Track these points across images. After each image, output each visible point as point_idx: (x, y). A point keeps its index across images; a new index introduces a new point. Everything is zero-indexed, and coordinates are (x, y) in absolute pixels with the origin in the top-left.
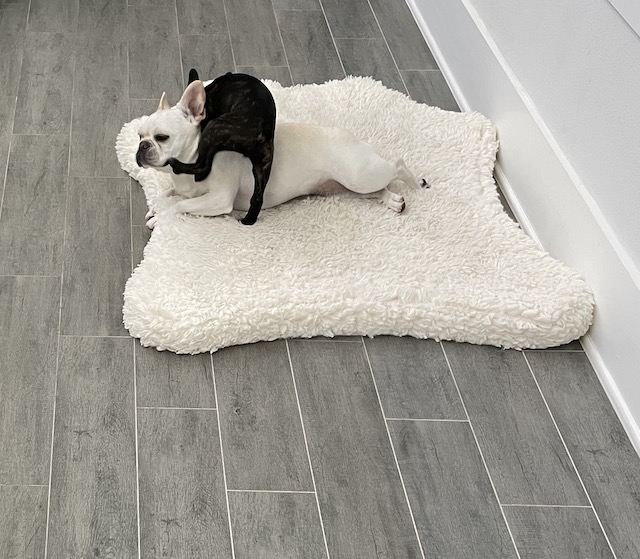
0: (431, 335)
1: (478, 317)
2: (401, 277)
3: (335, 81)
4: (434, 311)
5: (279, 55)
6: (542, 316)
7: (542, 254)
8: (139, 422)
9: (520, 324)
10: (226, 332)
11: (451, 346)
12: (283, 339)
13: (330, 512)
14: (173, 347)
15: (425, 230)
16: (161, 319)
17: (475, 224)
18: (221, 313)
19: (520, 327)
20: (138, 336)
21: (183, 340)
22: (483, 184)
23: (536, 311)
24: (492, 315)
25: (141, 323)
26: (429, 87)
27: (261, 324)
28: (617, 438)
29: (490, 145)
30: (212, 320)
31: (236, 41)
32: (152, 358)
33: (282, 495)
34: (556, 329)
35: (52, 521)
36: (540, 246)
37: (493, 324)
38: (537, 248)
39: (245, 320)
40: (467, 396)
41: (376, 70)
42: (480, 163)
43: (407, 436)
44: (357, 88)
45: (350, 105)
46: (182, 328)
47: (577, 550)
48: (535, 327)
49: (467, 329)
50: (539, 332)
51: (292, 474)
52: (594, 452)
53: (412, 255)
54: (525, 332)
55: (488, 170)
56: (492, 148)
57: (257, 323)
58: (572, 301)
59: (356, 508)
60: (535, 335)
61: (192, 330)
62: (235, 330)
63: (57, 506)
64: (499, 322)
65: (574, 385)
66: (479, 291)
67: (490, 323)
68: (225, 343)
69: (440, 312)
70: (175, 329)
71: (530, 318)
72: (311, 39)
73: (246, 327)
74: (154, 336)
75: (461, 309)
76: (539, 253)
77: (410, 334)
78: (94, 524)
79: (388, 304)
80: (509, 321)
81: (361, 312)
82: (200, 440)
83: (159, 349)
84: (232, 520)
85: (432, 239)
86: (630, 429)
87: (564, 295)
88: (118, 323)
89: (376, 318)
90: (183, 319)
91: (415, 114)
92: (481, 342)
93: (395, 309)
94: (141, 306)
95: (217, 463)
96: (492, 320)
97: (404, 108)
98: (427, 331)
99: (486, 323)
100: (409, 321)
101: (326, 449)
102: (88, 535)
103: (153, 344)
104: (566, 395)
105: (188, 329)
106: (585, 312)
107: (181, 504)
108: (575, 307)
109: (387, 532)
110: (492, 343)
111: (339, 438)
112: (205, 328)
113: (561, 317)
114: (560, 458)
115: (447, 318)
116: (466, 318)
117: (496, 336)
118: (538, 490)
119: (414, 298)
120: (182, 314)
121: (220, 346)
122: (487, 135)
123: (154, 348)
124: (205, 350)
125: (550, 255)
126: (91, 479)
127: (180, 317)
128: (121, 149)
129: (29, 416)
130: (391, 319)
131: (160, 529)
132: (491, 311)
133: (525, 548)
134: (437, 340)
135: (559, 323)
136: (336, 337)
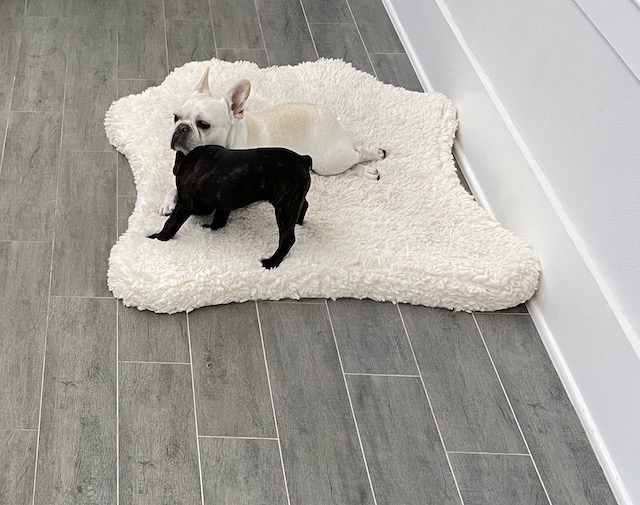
0: (389, 298)
1: (433, 282)
2: (362, 244)
3: (309, 63)
4: (392, 276)
5: (257, 38)
6: (492, 281)
7: (494, 224)
8: (120, 374)
9: (471, 289)
10: (201, 293)
11: (407, 308)
12: (253, 301)
13: (291, 456)
14: (153, 307)
15: (386, 201)
16: (142, 280)
17: (433, 196)
18: (197, 275)
19: (471, 291)
20: (121, 297)
21: (162, 300)
22: (443, 159)
23: (485, 276)
24: (446, 279)
25: (123, 285)
26: (395, 69)
27: (233, 286)
28: (555, 394)
29: (450, 124)
30: (188, 282)
31: (218, 25)
32: (133, 317)
33: (248, 441)
34: (504, 293)
35: (41, 462)
36: (493, 217)
37: (446, 288)
38: (490, 219)
39: (218, 282)
40: (420, 354)
41: (346, 53)
42: (441, 139)
43: (363, 390)
44: (328, 69)
45: (321, 85)
46: (161, 289)
47: (515, 493)
48: (484, 291)
49: (422, 293)
50: (488, 296)
51: (257, 422)
52: (534, 406)
53: (373, 224)
54: (475, 296)
55: (447, 147)
56: (452, 126)
57: (230, 285)
58: (520, 268)
59: (314, 453)
60: (485, 298)
61: (170, 291)
62: (209, 291)
63: (45, 449)
64: (452, 286)
65: (518, 344)
66: (434, 258)
67: (443, 287)
68: (200, 303)
69: (397, 277)
70: (154, 289)
71: (481, 283)
72: (287, 24)
73: (220, 289)
74: (135, 296)
75: (417, 274)
76: (492, 223)
77: (370, 297)
78: (78, 464)
79: (350, 269)
80: (461, 286)
81: (324, 276)
82: (175, 391)
83: (140, 308)
84: (202, 463)
85: (393, 210)
86: (568, 385)
87: (513, 262)
88: (103, 286)
89: (338, 282)
90: (162, 281)
91: (381, 94)
92: (435, 305)
93: (357, 274)
94: (124, 269)
95: (190, 411)
96: (445, 285)
97: (372, 88)
98: (385, 294)
99: (439, 287)
100: (369, 286)
101: (289, 400)
102: (72, 475)
103: (135, 304)
104: (510, 354)
105: (166, 289)
106: (532, 279)
107: (157, 448)
108: (522, 273)
109: (343, 476)
110: (445, 305)
111: (302, 390)
112: (182, 289)
113: (509, 282)
114: (502, 410)
115: (404, 282)
116: (420, 282)
117: (449, 300)
118: (481, 439)
119: (374, 264)
120: (161, 276)
121: (195, 306)
122: (447, 114)
123: (136, 308)
124: (181, 309)
125: (502, 226)
126: (76, 425)
127: (159, 279)
128: (109, 126)
129: (21, 368)
130: (352, 282)
131: (137, 470)
132: (444, 276)
133: (467, 491)
134: (394, 303)
135: (507, 288)
136: (302, 299)
